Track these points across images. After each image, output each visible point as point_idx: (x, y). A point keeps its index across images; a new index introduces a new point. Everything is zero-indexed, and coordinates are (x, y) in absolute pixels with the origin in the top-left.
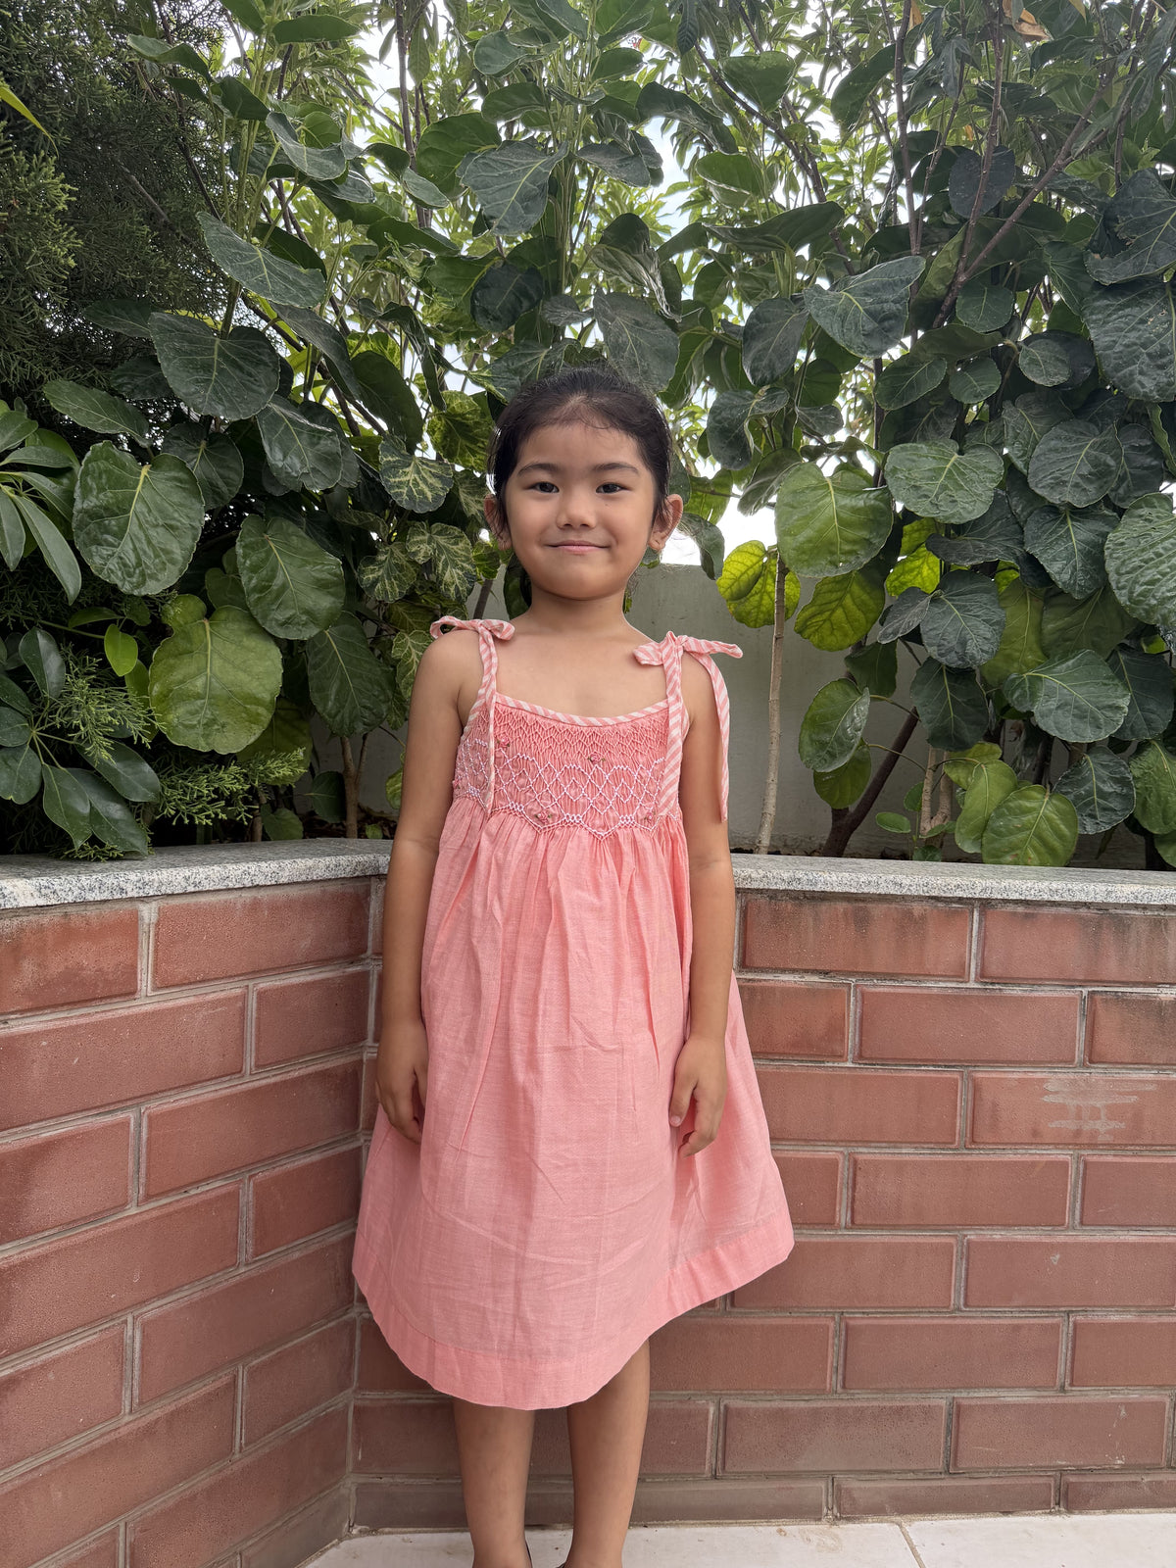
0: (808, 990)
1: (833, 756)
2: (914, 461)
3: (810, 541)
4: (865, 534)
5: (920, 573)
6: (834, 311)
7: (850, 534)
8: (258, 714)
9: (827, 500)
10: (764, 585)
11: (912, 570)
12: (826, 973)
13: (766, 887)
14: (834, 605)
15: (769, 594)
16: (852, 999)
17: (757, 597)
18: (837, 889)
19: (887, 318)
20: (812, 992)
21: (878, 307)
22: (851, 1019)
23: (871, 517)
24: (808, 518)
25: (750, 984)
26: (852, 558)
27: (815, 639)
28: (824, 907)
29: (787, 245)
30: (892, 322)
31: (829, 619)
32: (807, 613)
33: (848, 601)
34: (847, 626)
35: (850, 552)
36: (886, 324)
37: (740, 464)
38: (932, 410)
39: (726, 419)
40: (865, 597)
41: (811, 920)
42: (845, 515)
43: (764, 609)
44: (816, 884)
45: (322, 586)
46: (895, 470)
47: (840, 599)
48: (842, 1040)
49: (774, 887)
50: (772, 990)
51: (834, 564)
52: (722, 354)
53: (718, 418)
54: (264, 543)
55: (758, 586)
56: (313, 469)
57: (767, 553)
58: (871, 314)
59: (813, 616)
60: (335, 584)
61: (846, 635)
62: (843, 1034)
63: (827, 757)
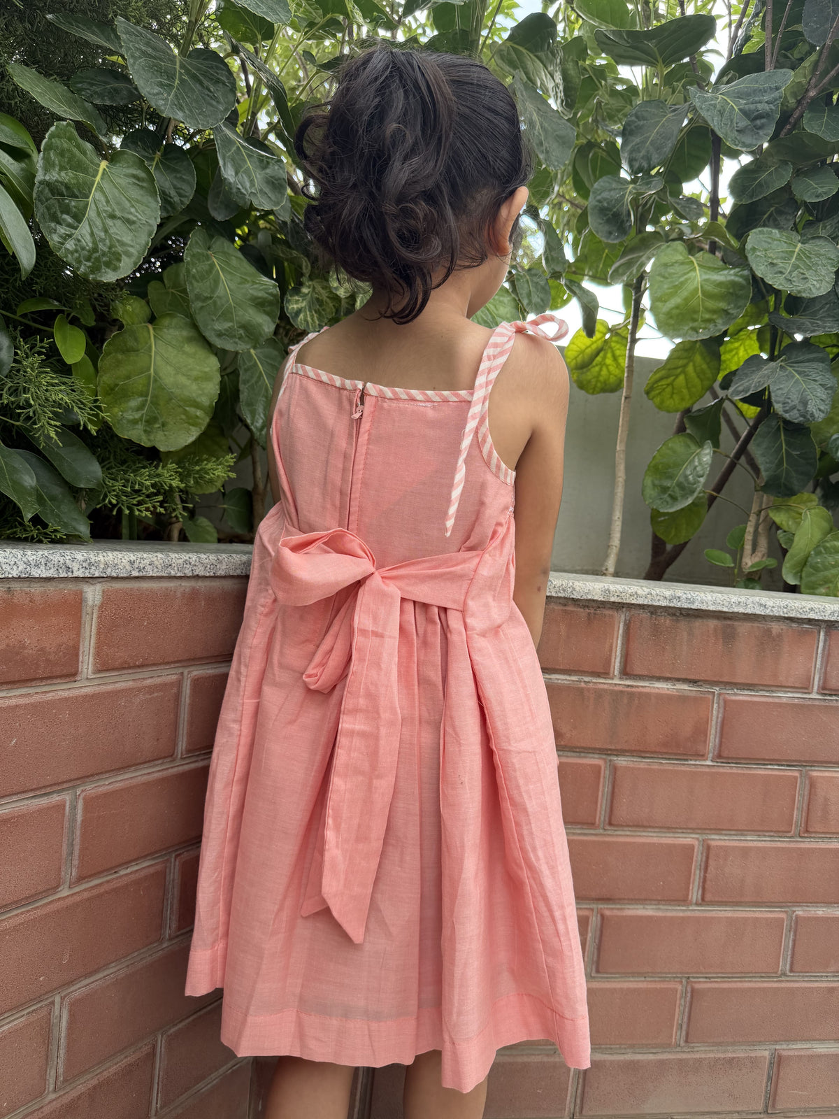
0: (680, 696)
2: (770, 243)
3: (677, 307)
4: (723, 305)
5: (737, 353)
6: (715, 106)
7: (711, 304)
8: (197, 417)
9: (692, 274)
10: (604, 358)
11: (731, 351)
12: (694, 682)
13: (650, 603)
14: (679, 370)
15: (607, 366)
16: (715, 706)
17: (597, 369)
18: (711, 608)
19: (760, 116)
20: (682, 699)
21: (752, 107)
22: (714, 723)
23: (731, 291)
24: (677, 288)
25: (629, 689)
26: (711, 326)
27: (658, 400)
28: (698, 623)
29: (660, 60)
30: (763, 121)
31: (671, 384)
32: (658, 376)
33: (690, 369)
34: (685, 391)
35: (709, 321)
36: (758, 122)
37: (617, 238)
38: (772, 209)
39: (605, 199)
40: (704, 366)
41: (685, 634)
42: (709, 288)
43: (601, 379)
44: (693, 603)
45: (260, 304)
46: (754, 249)
47: (685, 366)
48: (705, 741)
49: (657, 604)
50: (648, 695)
51: (695, 330)
52: (591, 155)
53: (599, 198)
54: (208, 258)
55: (599, 359)
56: (261, 191)
57: (610, 330)
58: (745, 113)
59: (661, 379)
60: (271, 303)
61: (683, 399)
62: (706, 736)
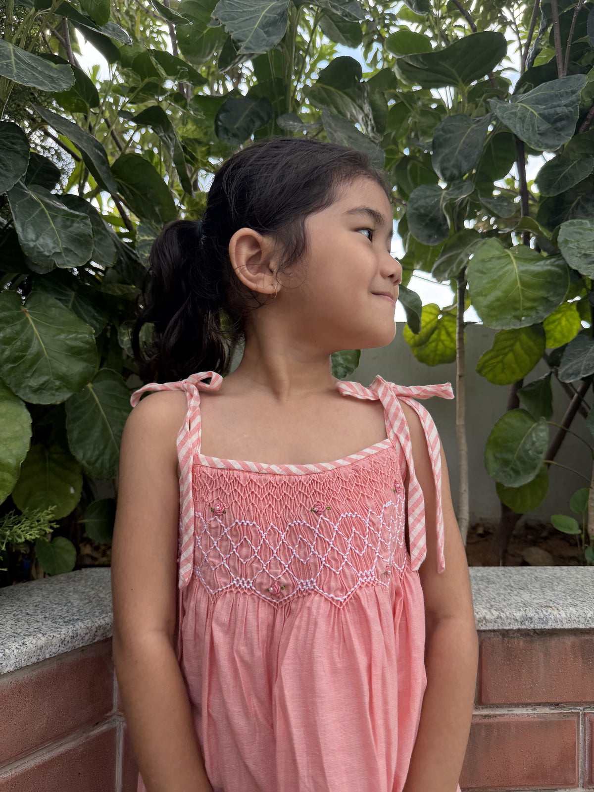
0: (541, 722)
1: (517, 473)
2: (581, 234)
3: (498, 300)
4: (542, 293)
5: (560, 323)
6: (515, 114)
7: (531, 293)
9: (509, 267)
10: (439, 335)
11: (554, 321)
12: (556, 705)
13: (501, 628)
14: (507, 350)
15: (443, 341)
16: (581, 727)
17: (434, 344)
18: (567, 626)
19: (560, 119)
20: (544, 725)
21: (552, 111)
22: (581, 745)
23: (549, 280)
24: (495, 282)
25: (486, 721)
26: (533, 313)
27: (490, 376)
28: (554, 642)
29: (460, 80)
30: (564, 123)
31: (502, 361)
32: (487, 357)
33: (518, 347)
34: (515, 366)
35: (532, 308)
36: (559, 125)
37: (436, 240)
38: (579, 198)
39: (421, 207)
40: (531, 344)
41: (541, 656)
42: (527, 278)
43: (439, 352)
44: (547, 623)
45: (75, 353)
46: (566, 242)
47: (512, 345)
48: (574, 769)
49: (508, 628)
50: (507, 725)
51: (518, 318)
52: (409, 167)
53: (415, 206)
54: (21, 315)
55: (434, 336)
56: (65, 249)
57: (441, 312)
58: (546, 117)
59: (492, 358)
60: (88, 351)
61: (513, 373)
62: (574, 762)
63: (511, 473)
